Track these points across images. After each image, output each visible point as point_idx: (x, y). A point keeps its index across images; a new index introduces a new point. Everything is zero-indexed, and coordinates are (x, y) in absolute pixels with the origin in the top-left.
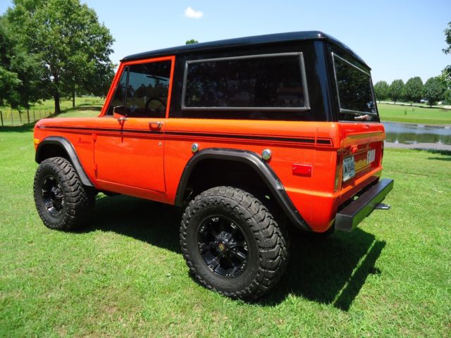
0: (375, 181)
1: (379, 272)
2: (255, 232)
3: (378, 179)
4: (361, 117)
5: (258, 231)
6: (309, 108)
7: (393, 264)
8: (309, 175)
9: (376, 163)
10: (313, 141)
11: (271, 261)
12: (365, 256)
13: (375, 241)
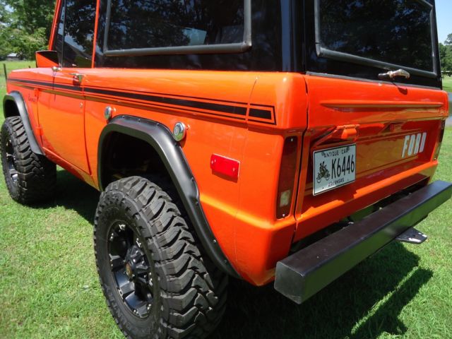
0: (421, 183)
1: (404, 329)
2: (155, 261)
3: (428, 179)
4: (391, 73)
5: (159, 262)
6: (250, 44)
7: (433, 317)
8: (233, 177)
9: (427, 155)
10: (242, 111)
11: (176, 314)
12: (390, 295)
13: (415, 269)
